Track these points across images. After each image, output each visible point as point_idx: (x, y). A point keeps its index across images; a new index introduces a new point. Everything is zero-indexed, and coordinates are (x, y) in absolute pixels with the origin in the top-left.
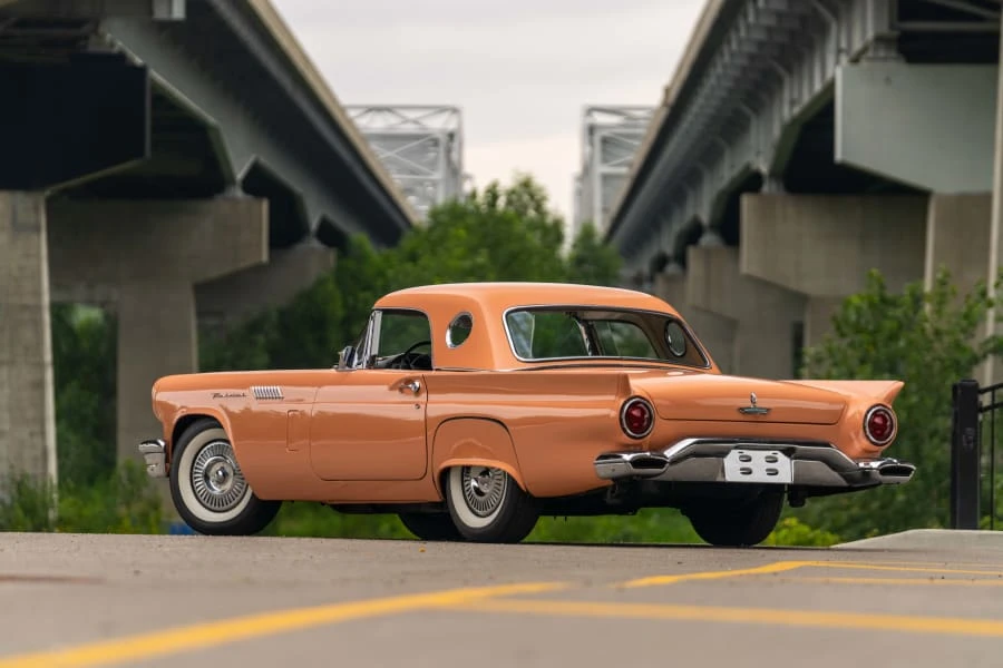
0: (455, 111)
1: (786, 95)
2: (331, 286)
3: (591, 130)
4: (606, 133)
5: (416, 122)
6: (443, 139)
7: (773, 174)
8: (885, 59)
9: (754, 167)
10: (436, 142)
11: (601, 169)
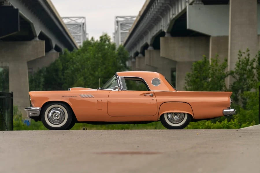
0: (84, 18)
1: (171, 13)
2: (59, 61)
3: (117, 22)
4: (121, 23)
5: (74, 21)
6: (82, 25)
7: (168, 32)
8: (199, 4)
9: (163, 30)
10: (80, 26)
11: (121, 31)
